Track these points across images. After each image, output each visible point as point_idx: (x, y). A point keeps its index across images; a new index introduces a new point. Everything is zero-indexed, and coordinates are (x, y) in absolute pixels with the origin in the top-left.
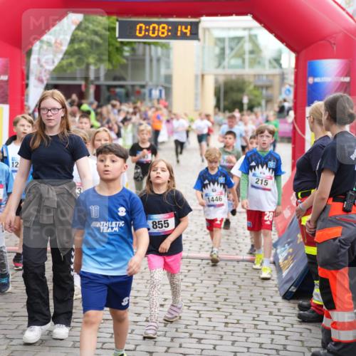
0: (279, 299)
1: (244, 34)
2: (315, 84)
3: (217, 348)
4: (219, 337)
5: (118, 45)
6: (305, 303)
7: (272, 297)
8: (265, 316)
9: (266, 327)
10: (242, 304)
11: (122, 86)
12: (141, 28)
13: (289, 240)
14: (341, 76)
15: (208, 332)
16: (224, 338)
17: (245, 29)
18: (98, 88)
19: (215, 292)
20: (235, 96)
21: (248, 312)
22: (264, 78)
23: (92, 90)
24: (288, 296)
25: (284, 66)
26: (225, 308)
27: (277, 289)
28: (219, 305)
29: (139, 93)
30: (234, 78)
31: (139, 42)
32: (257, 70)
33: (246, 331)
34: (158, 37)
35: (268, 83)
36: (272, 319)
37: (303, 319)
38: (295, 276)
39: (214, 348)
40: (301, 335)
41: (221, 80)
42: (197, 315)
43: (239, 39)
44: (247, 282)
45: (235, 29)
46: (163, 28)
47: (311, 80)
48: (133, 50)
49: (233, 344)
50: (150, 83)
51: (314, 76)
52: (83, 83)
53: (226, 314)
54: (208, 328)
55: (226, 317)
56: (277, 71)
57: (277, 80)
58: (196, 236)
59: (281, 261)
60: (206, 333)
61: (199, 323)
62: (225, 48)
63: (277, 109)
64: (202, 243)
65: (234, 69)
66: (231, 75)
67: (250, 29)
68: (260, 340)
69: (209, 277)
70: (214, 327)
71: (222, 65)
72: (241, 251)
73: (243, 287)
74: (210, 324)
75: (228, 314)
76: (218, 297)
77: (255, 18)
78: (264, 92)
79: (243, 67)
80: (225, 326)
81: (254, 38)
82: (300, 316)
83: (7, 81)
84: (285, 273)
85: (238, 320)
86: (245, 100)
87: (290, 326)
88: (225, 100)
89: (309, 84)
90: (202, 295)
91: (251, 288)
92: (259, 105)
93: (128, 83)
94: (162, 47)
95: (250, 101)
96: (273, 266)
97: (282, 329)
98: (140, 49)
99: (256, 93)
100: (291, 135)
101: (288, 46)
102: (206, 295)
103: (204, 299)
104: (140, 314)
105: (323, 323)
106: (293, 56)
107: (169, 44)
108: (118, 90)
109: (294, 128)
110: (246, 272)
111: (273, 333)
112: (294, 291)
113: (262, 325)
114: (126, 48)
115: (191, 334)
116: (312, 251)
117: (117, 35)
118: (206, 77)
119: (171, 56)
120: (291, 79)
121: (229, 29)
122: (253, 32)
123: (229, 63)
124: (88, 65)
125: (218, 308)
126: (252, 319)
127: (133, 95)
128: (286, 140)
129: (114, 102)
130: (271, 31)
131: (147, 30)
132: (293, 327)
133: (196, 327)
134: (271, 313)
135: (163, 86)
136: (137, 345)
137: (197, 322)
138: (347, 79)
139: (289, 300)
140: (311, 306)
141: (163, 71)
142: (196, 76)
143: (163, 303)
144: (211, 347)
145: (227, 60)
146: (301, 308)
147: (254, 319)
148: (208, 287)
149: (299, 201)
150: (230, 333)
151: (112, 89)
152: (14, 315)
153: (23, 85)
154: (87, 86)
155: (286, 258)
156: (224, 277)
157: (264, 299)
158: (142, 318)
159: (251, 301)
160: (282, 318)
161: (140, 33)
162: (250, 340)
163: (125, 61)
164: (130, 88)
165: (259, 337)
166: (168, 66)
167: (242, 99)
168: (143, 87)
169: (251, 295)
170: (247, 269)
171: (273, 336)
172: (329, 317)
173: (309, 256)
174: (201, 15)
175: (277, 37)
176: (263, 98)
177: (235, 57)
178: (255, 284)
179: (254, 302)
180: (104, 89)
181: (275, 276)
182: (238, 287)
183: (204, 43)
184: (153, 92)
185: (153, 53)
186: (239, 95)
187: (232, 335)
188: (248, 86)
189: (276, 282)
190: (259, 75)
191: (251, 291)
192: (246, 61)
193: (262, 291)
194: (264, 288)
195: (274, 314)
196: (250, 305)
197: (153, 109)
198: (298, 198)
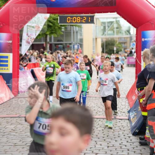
0: (131, 135)
1: (114, 20)
2: (145, 41)
4: (105, 153)
5: (59, 26)
6: (142, 137)
7: (128, 134)
8: (125, 143)
9: (126, 148)
10: (115, 138)
11: (61, 44)
12: (69, 19)
13: (135, 109)
15: (100, 150)
16: (107, 153)
17: (114, 18)
18: (51, 45)
19: (103, 132)
20: (110, 47)
21: (117, 141)
22: (123, 39)
23: (48, 46)
24: (135, 134)
25: (131, 34)
27: (130, 131)
28: (105, 139)
29: (69, 47)
30: (110, 39)
31: (68, 25)
32: (120, 36)
33: (117, 149)
34: (75, 23)
35: (125, 41)
36: (128, 144)
37: (142, 144)
38: (138, 125)
40: (141, 151)
41: (104, 40)
42: (96, 143)
43: (112, 22)
44: (117, 128)
45: (109, 18)
46: (79, 19)
47: (143, 40)
48: (66, 28)
50: (73, 42)
51: (145, 38)
52: (44, 43)
53: (108, 142)
55: (108, 144)
56: (128, 36)
57: (129, 40)
58: (94, 109)
59: (131, 119)
60: (99, 151)
61: (96, 147)
62: (105, 27)
64: (97, 112)
65: (110, 35)
66: (109, 38)
67: (116, 18)
68: (123, 154)
69: (100, 126)
70: (103, 148)
71: (104, 34)
73: (115, 130)
74: (101, 147)
76: (104, 135)
77: (118, 13)
78: (123, 45)
79: (114, 35)
80: (107, 148)
81: (118, 22)
82: (140, 143)
83: (12, 43)
84: (133, 124)
85: (113, 145)
86: (115, 49)
87: (136, 147)
88: (106, 49)
89: (142, 41)
90: (97, 134)
91: (118, 131)
92: (121, 50)
93: (64, 42)
94: (78, 27)
95: (117, 49)
96: (128, 121)
97: (133, 148)
98: (69, 28)
99: (120, 45)
100: (135, 64)
101: (133, 25)
102: (99, 134)
103: (98, 136)
105: (150, 145)
106: (135, 29)
107: (81, 25)
108: (59, 46)
109: (136, 60)
110: (116, 124)
111: (128, 150)
112: (138, 131)
113: (124, 147)
114: (63, 27)
115: (93, 152)
116: (145, 114)
117: (59, 22)
118: (98, 40)
119: (82, 31)
120: (134, 39)
121: (107, 18)
122: (118, 19)
123: (107, 33)
124: (46, 35)
125: (105, 140)
126: (119, 144)
127: (65, 48)
128: (133, 66)
129: (58, 51)
130: (125, 19)
131: (72, 20)
132: (137, 147)
133: (95, 148)
134: (127, 142)
135: (79, 44)
137: (95, 146)
139: (135, 136)
140: (145, 138)
141: (79, 37)
142: (93, 39)
145: (106, 31)
146: (141, 139)
147: (120, 144)
148: (100, 131)
149: (139, 92)
150: (110, 151)
151: (57, 46)
152: (16, 145)
153: (18, 44)
154: (46, 44)
155: (134, 117)
157: (124, 136)
159: (119, 136)
160: (132, 143)
161: (69, 21)
162: (118, 154)
163: (62, 33)
164: (64, 44)
165: (123, 152)
166: (81, 35)
167: (113, 48)
168: (70, 44)
169: (119, 134)
170: (117, 123)
171: (128, 152)
172: (153, 142)
173: (144, 116)
174: (95, 13)
175: (128, 21)
176: (122, 48)
177: (110, 30)
178: (120, 129)
179: (120, 137)
180: (53, 46)
181: (129, 125)
182: (113, 130)
183: (97, 24)
184: (75, 46)
185: (74, 30)
186: (112, 46)
187: (111, 152)
188: (116, 43)
189: (129, 128)
190: (121, 38)
191: (119, 132)
192: (115, 32)
193: (124, 132)
194: (124, 131)
195: (129, 142)
196: (118, 138)
197: (75, 54)
198: (138, 91)
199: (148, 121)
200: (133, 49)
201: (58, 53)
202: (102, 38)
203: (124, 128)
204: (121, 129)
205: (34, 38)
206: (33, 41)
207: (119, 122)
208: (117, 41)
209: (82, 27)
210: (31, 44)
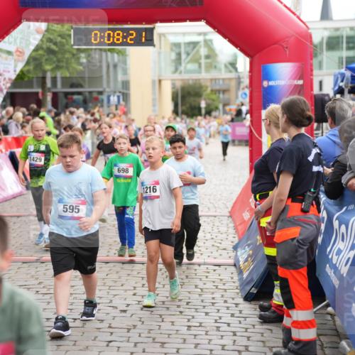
0: (241, 300)
1: (200, 39)
2: (270, 87)
3: (180, 351)
4: (182, 341)
5: (75, 52)
6: (266, 304)
7: (233, 299)
8: (227, 319)
9: (228, 329)
10: (204, 307)
11: (79, 93)
12: (96, 34)
13: (249, 242)
14: (295, 79)
15: (170, 336)
16: (186, 342)
17: (200, 34)
18: (55, 95)
20: (191, 100)
21: (210, 314)
22: (221, 82)
23: (49, 98)
24: (249, 298)
25: (239, 70)
26: (187, 312)
28: (181, 309)
29: (97, 99)
30: (191, 82)
31: (96, 49)
32: (213, 74)
33: (209, 333)
34: (113, 44)
35: (225, 88)
36: (234, 321)
37: (264, 320)
38: (256, 277)
39: (178, 352)
40: (262, 336)
41: (179, 84)
42: (160, 320)
43: (195, 44)
44: (210, 285)
45: (189, 34)
46: (118, 35)
47: (265, 84)
48: (89, 56)
49: (196, 347)
50: (107, 90)
51: (269, 80)
52: (40, 90)
53: (188, 317)
54: (170, 332)
55: (189, 320)
56: (233, 75)
57: (233, 84)
59: (241, 263)
60: (169, 337)
61: (162, 328)
62: (180, 54)
63: (234, 113)
65: (190, 73)
66: (188, 80)
67: (205, 34)
68: (222, 342)
70: (177, 331)
71: (179, 71)
72: (202, 254)
73: (205, 290)
74: (173, 327)
75: (191, 317)
76: (180, 300)
77: (209, 23)
78: (221, 96)
79: (200, 72)
80: (188, 329)
81: (210, 43)
82: (261, 317)
84: (245, 275)
85: (201, 323)
86: (203, 105)
87: (251, 327)
88: (182, 105)
89: (264, 88)
90: (164, 299)
91: (212, 291)
92: (217, 108)
93: (86, 89)
94: (117, 53)
95: (208, 105)
96: (233, 269)
97: (244, 330)
98: (96, 57)
99: (214, 97)
100: (248, 138)
101: (242, 50)
102: (168, 300)
103: (166, 303)
104: (102, 321)
105: (284, 322)
106: (248, 60)
107: (125, 49)
108: (75, 97)
109: (251, 131)
110: (208, 274)
111: (235, 335)
112: (255, 292)
113: (224, 327)
114: (83, 55)
115: (154, 339)
116: (272, 252)
117: (72, 43)
118: (163, 83)
119: (128, 62)
120: (246, 81)
121: (184, 34)
122: (208, 37)
123: (185, 67)
124: (44, 72)
125: (181, 312)
126: (214, 321)
127: (88, 102)
128: (244, 144)
129: (72, 109)
130: (225, 37)
131: (101, 37)
132: (254, 328)
133: (159, 332)
134: (232, 315)
135: (120, 92)
136: (100, 352)
137: (160, 326)
138: (301, 82)
139: (250, 301)
140: (271, 306)
141: (120, 77)
142: (154, 82)
143: (125, 309)
144: (175, 351)
145: (183, 65)
146: (262, 308)
147: (216, 321)
149: (258, 203)
150: (193, 337)
151: (70, 96)
154: (44, 94)
155: (246, 260)
156: (185, 280)
157: (226, 302)
158: (105, 325)
159: (213, 304)
160: (243, 319)
161: (96, 40)
162: (212, 342)
163: (81, 68)
164: (87, 94)
165: (222, 339)
166: (125, 72)
167: (199, 104)
168: (101, 93)
169: (213, 298)
170: (208, 272)
171: (235, 338)
172: (289, 316)
173: (268, 257)
174: (155, 21)
175: (231, 41)
176: (220, 102)
177: (191, 61)
178: (217, 287)
179: (216, 305)
180: (61, 97)
181: (236, 278)
182: (200, 290)
183: (160, 48)
184: (112, 98)
185: (109, 60)
186: (197, 99)
187: (195, 338)
188: (205, 90)
189: (237, 284)
190: (215, 79)
191: (213, 293)
192: (203, 65)
193: (224, 293)
194: (225, 290)
195: (235, 315)
196: (213, 307)
197: (111, 115)
198: (256, 200)
199: (279, 267)
200: (242, 105)
201: (72, 113)
202: (172, 80)
203: (224, 284)
204: (219, 287)
205: (10, 79)
206: (9, 85)
207: (215, 270)
208: (207, 87)
209: (127, 53)
210: (5, 91)
